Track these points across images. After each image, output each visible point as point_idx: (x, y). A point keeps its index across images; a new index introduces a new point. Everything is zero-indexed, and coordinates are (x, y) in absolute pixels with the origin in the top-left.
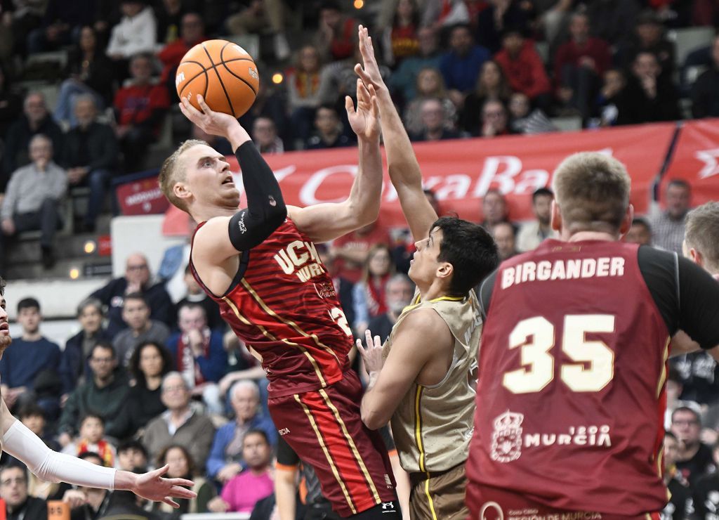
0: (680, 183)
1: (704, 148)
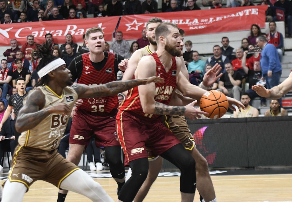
0: (120, 32)
1: (128, 23)
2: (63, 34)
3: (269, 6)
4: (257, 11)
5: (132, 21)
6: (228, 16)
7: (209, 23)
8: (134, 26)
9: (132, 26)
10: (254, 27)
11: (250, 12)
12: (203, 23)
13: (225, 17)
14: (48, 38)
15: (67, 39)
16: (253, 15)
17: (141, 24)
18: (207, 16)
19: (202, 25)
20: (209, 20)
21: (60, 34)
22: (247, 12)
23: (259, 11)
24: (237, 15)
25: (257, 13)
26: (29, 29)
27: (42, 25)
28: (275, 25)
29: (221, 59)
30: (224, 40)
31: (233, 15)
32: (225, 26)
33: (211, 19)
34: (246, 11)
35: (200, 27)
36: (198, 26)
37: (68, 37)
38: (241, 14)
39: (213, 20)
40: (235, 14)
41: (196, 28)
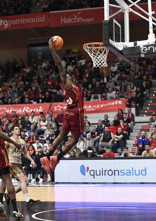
0: (51, 111)
1: (55, 107)
2: (22, 111)
5: (57, 105)
6: (107, 104)
7: (97, 108)
8: (58, 108)
9: (57, 108)
10: (119, 110)
11: (118, 103)
12: (94, 107)
13: (105, 105)
16: (119, 104)
17: (62, 107)
18: (96, 104)
19: (93, 109)
20: (97, 106)
21: (20, 112)
22: (116, 102)
24: (111, 104)
25: (121, 103)
26: (4, 109)
27: (11, 107)
28: (131, 109)
29: (102, 126)
32: (104, 109)
33: (98, 106)
35: (92, 110)
36: (91, 109)
37: (24, 113)
38: (113, 104)
39: (99, 106)
40: (110, 104)
41: (90, 110)
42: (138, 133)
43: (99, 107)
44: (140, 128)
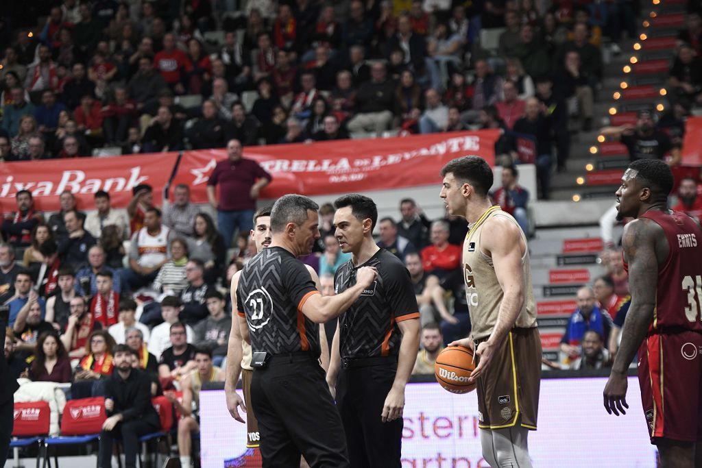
0: (183, 186)
2: (53, 191)
3: (502, 131)
4: (476, 143)
5: (205, 162)
6: (414, 153)
7: (372, 169)
9: (205, 174)
11: (461, 145)
12: (360, 167)
14: (21, 199)
15: (63, 202)
16: (468, 151)
18: (369, 154)
19: (357, 173)
20: (372, 161)
21: (47, 191)
22: (454, 144)
23: (480, 143)
24: (433, 151)
25: (476, 148)
27: (6, 171)
29: (395, 245)
30: (406, 206)
31: (424, 152)
32: (405, 175)
33: (377, 160)
34: (452, 144)
35: (353, 178)
36: (348, 174)
37: (64, 199)
38: (441, 149)
39: (381, 161)
40: (429, 149)
41: (344, 178)
42: (552, 273)
43: (384, 163)
44: (558, 249)
